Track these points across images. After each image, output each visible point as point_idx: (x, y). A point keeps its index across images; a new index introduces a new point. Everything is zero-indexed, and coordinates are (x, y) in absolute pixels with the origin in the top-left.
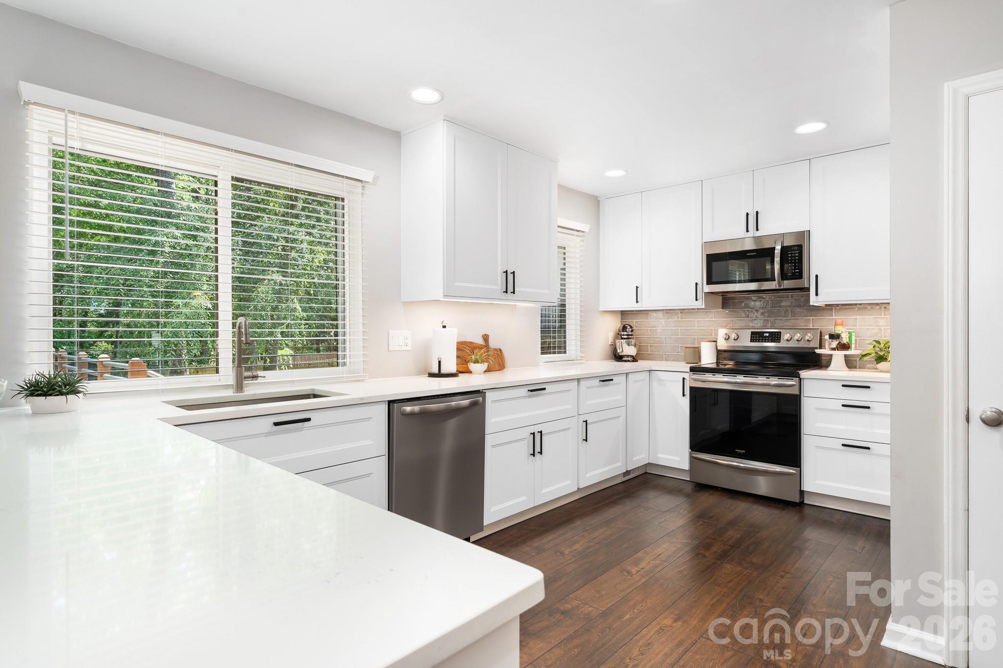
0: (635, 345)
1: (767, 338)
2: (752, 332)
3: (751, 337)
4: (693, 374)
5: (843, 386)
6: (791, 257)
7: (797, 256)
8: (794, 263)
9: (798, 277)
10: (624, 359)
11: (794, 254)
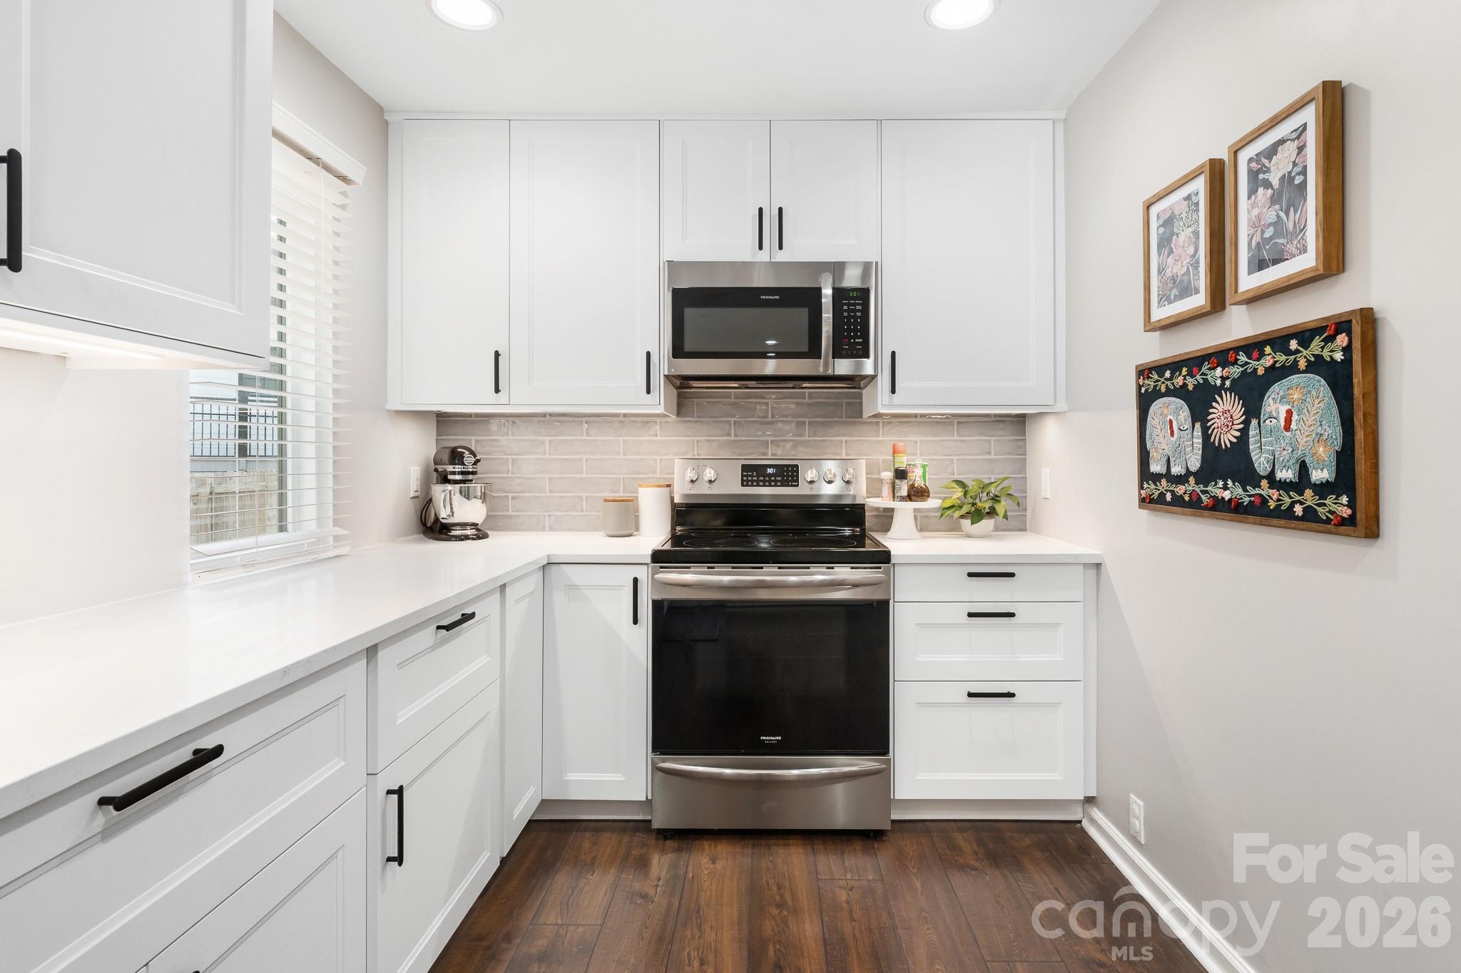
0: (484, 497)
1: (773, 478)
2: (743, 466)
3: (743, 476)
4: (661, 567)
5: (970, 575)
6: (849, 311)
7: (859, 311)
8: (853, 324)
9: (861, 352)
10: (454, 533)
11: (852, 305)
